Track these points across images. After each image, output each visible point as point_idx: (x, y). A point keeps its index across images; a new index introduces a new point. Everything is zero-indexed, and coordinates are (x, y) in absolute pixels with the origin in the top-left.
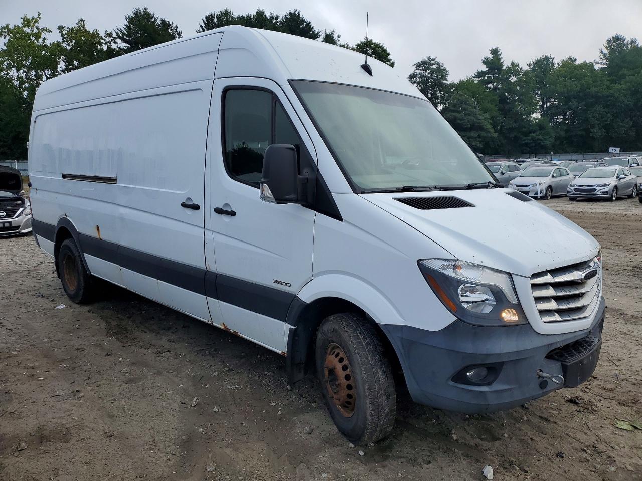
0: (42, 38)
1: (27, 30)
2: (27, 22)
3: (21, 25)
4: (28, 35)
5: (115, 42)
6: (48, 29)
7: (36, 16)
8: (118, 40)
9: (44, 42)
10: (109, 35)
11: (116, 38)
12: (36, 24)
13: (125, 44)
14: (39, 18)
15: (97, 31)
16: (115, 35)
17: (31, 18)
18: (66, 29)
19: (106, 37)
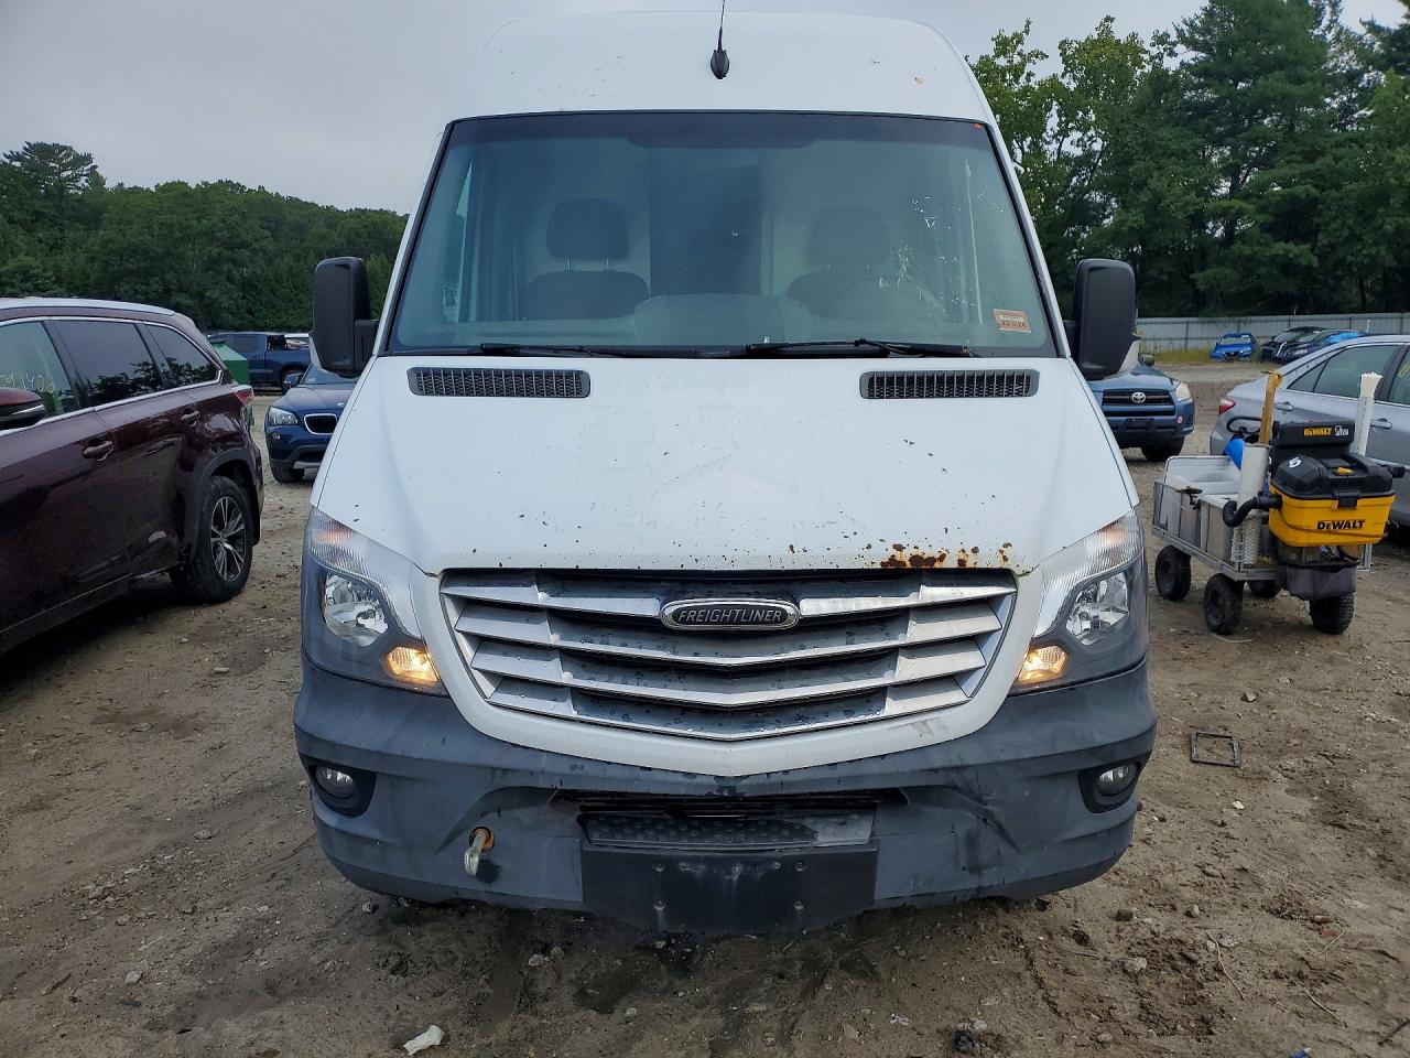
0: (1025, 75)
1: (1002, 62)
2: (1004, 46)
3: (992, 54)
4: (1003, 71)
5: (1172, 54)
6: (1041, 53)
7: (1021, 29)
8: (1180, 48)
9: (1029, 80)
10: (1161, 39)
11: (1174, 44)
12: (1019, 47)
13: (1193, 54)
14: (1027, 32)
15: (1134, 36)
16: (1173, 38)
17: (1010, 35)
18: (1075, 45)
19: (1154, 45)
